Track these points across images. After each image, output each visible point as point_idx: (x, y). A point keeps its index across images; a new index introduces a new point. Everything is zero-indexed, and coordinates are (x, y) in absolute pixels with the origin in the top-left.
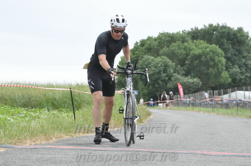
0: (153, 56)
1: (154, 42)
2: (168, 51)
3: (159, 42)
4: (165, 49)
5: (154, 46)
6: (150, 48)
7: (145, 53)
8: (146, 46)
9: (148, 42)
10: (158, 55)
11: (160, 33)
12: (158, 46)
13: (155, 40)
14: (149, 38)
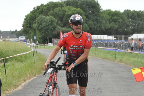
0: (45, 16)
2: (53, 13)
3: (47, 7)
4: (51, 11)
5: (45, 9)
6: (43, 11)
7: (40, 14)
8: (40, 10)
9: (41, 7)
10: (47, 15)
11: (48, 2)
12: (47, 10)
13: (45, 6)
14: (42, 5)
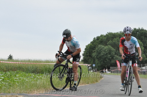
0: (104, 45)
1: (104, 38)
2: (112, 43)
3: (107, 38)
4: (110, 42)
5: (104, 40)
6: (102, 41)
7: (99, 44)
8: (100, 40)
9: (101, 38)
10: (106, 45)
11: (108, 33)
12: (106, 40)
13: (105, 36)
14: (102, 36)
